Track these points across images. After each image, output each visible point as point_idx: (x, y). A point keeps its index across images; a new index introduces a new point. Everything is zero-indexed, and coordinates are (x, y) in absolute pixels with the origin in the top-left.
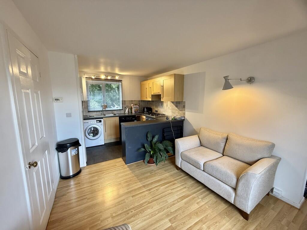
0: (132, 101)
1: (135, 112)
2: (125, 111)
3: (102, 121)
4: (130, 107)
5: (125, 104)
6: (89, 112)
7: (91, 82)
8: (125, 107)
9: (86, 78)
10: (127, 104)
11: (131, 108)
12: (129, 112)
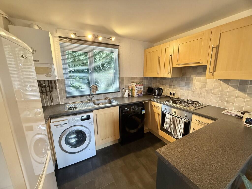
0: (132, 78)
1: (139, 95)
2: (123, 94)
3: (91, 117)
4: (130, 88)
5: (123, 83)
6: (68, 97)
7: (69, 45)
8: (124, 88)
9: (60, 37)
10: (126, 83)
11: (132, 89)
12: (129, 95)
